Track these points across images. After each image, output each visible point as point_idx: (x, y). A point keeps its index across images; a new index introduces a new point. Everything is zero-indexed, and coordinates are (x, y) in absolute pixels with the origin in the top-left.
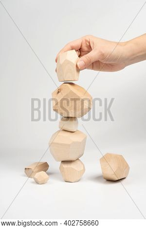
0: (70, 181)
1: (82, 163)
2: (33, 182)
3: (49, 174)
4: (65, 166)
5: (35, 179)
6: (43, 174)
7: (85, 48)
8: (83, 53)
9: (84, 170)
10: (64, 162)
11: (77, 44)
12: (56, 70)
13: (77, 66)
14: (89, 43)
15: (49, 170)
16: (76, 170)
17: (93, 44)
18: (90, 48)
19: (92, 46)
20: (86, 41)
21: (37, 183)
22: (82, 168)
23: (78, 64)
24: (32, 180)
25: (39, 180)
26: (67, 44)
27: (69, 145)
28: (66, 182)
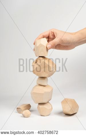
0: (44, 115)
1: (51, 104)
2: (22, 117)
3: (31, 111)
4: (41, 106)
5: (23, 114)
6: (27, 111)
7: (51, 36)
8: (50, 39)
9: (52, 108)
10: (40, 104)
11: (47, 34)
12: (34, 50)
13: (47, 47)
14: (54, 33)
15: (31, 109)
16: (47, 109)
17: (56, 34)
18: (54, 37)
19: (55, 35)
20: (52, 32)
21: (24, 117)
22: (51, 108)
23: (47, 46)
24: (21, 115)
25: (26, 115)
26: (41, 34)
27: (43, 94)
28: (41, 116)
